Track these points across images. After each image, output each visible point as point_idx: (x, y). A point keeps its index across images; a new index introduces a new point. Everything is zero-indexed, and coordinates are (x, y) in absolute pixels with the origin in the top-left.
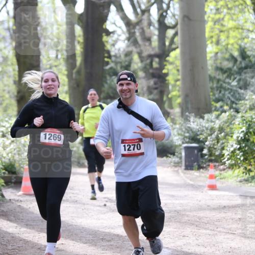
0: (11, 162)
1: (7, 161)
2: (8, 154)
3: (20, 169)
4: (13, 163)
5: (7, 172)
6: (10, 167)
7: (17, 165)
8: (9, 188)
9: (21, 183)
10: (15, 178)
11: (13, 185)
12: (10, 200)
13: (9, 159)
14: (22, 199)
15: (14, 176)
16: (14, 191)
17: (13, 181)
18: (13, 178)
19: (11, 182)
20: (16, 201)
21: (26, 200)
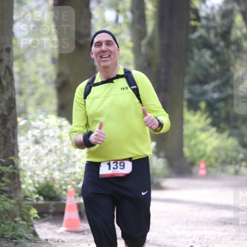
0: (48, 182)
1: (42, 181)
2: (43, 170)
3: (61, 193)
4: (51, 184)
5: (42, 198)
6: (46, 190)
7: (57, 186)
8: (45, 221)
9: (63, 213)
10: (54, 206)
11: (51, 216)
12: (47, 240)
13: (46, 178)
14: (64, 238)
15: (53, 203)
16: (53, 226)
17: (51, 211)
18: (51, 206)
19: (48, 213)
20: (55, 242)
21: (72, 240)
